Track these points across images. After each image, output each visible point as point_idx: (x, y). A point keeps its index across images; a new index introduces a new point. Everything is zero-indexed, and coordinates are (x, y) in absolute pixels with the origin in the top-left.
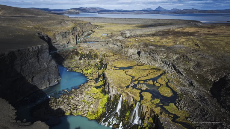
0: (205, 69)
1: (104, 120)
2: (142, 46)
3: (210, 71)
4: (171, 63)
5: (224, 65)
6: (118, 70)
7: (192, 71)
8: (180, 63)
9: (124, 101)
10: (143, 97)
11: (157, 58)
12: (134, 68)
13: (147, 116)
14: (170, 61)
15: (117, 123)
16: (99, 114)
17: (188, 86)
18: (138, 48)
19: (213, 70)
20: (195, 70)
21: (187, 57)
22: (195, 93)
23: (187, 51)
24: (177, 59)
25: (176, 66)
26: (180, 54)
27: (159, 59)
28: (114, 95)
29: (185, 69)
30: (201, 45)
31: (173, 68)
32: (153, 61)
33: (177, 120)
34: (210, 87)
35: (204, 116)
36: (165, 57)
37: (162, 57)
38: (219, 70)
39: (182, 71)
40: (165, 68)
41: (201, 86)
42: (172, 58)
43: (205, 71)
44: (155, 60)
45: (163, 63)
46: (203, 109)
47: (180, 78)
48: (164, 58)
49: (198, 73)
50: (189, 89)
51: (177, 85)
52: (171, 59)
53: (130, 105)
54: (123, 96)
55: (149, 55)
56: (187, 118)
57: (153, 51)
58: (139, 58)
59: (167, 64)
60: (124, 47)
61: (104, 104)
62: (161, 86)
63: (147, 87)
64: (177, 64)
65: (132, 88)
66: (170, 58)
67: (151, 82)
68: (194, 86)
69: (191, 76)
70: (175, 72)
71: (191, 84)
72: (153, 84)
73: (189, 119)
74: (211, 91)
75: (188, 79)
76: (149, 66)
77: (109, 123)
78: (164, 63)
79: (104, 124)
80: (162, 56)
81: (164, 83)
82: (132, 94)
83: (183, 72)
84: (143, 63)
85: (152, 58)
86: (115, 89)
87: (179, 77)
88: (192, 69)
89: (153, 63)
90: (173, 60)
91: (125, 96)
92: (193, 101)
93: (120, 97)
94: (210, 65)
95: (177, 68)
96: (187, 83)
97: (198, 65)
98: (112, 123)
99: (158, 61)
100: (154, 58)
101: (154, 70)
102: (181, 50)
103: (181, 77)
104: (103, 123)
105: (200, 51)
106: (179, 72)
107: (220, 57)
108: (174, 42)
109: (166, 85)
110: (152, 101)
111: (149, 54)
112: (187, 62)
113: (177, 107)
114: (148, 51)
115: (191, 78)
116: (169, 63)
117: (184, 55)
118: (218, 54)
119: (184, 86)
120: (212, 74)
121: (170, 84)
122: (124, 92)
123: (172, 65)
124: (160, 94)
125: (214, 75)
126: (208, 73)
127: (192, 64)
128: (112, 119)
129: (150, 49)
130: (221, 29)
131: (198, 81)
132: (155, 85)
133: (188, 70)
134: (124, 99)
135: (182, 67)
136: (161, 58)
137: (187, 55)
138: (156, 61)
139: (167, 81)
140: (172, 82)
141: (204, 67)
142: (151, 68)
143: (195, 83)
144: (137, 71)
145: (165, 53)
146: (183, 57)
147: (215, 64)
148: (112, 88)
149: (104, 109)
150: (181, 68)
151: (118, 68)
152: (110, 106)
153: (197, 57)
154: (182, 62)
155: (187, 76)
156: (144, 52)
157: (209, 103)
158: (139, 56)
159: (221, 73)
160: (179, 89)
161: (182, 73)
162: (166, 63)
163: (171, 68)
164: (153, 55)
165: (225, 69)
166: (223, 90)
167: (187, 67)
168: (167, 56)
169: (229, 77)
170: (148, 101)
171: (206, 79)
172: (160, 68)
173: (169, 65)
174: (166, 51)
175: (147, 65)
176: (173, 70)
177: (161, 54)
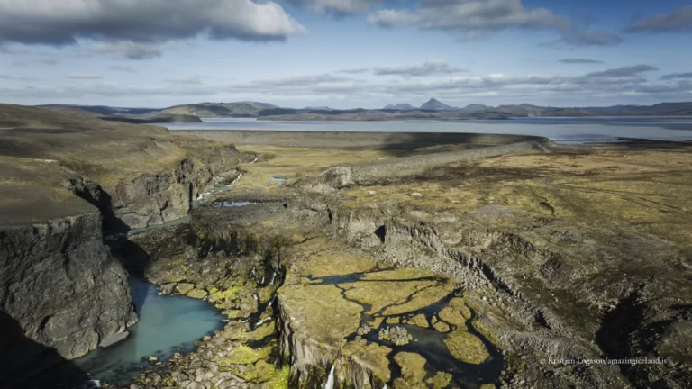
0: (576, 275)
2: (389, 211)
3: (590, 281)
4: (477, 260)
5: (626, 261)
6: (319, 286)
7: (539, 281)
8: (503, 257)
9: (342, 386)
10: (400, 368)
11: (436, 244)
12: (368, 278)
14: (473, 253)
17: (531, 328)
19: (595, 276)
20: (546, 277)
21: (520, 239)
22: (554, 347)
23: (519, 223)
24: (493, 246)
25: (493, 269)
26: (499, 231)
27: (442, 250)
28: (308, 367)
29: (519, 277)
30: (557, 205)
31: (485, 273)
32: (422, 256)
34: (595, 328)
36: (458, 241)
37: (450, 242)
38: (615, 278)
39: (509, 281)
40: (459, 274)
41: (570, 324)
42: (479, 243)
43: (577, 281)
44: (428, 252)
45: (453, 261)
47: (506, 305)
48: (457, 245)
49: (556, 286)
50: (534, 336)
51: (499, 327)
52: (477, 249)
54: (339, 368)
55: (410, 238)
57: (422, 224)
58: (383, 245)
59: (465, 264)
60: (335, 216)
62: (451, 331)
63: (410, 337)
64: (495, 263)
65: (365, 341)
66: (473, 245)
67: (421, 321)
68: (550, 328)
69: (538, 296)
70: (490, 285)
71: (540, 321)
72: (427, 325)
74: (601, 339)
75: (529, 305)
76: (413, 269)
78: (456, 260)
80: (447, 238)
81: (460, 321)
82: (365, 359)
83: (514, 285)
84: (395, 260)
85: (419, 247)
86: (312, 347)
87: (504, 301)
88: (537, 277)
89: (423, 260)
90: (483, 251)
91: (344, 369)
92: (552, 373)
93: (328, 371)
94: (589, 262)
95: (496, 274)
96: (527, 319)
97: (555, 262)
99: (440, 255)
100: (425, 244)
101: (429, 283)
102: (504, 221)
103: (509, 299)
105: (557, 222)
106: (501, 287)
107: (612, 236)
108: (480, 197)
109: (466, 329)
110: (430, 381)
111: (412, 235)
112: (522, 256)
114: (408, 224)
115: (539, 302)
116: (472, 260)
117: (511, 235)
118: (605, 229)
119: (521, 328)
120: (598, 289)
121: (478, 324)
122: (342, 356)
123: (480, 266)
124: (452, 357)
125: (602, 291)
126: (585, 285)
127: (537, 260)
129: (414, 219)
130: (607, 160)
131: (558, 312)
132: (434, 329)
133: (529, 280)
134: (341, 377)
135: (509, 270)
136: (446, 245)
137: (522, 235)
138: (432, 253)
139: (469, 316)
140: (484, 316)
141: (572, 268)
142: (419, 276)
143: (552, 319)
144: (376, 287)
145: (456, 230)
146: (511, 240)
147: (601, 258)
148: (303, 344)
150: (506, 272)
153: (548, 240)
154: (509, 255)
155: (527, 296)
156: (397, 228)
157: (599, 379)
158: (383, 240)
159: (622, 285)
160: (505, 337)
161: (510, 287)
162: (461, 259)
163: (478, 274)
164: (422, 236)
165: (631, 272)
166: (633, 335)
167: (524, 270)
168: (463, 239)
169: (645, 295)
170: (416, 380)
171: (583, 305)
172: (446, 275)
173: (471, 266)
174: (460, 224)
175: (406, 266)
176: (485, 280)
177: (446, 234)
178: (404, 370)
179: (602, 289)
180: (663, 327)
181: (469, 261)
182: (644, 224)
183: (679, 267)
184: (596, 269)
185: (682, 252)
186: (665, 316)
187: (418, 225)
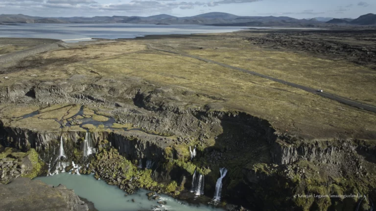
0: (121, 92)
1: (51, 171)
2: (29, 84)
4: (84, 95)
5: (132, 84)
10: (87, 128)
11: (64, 93)
12: (42, 112)
13: (101, 140)
14: (81, 93)
15: (68, 165)
16: (38, 170)
17: (116, 108)
18: (25, 88)
19: (126, 91)
20: (111, 95)
21: (96, 85)
22: (125, 110)
23: (91, 80)
24: (87, 89)
25: (92, 96)
26: (86, 84)
27: (67, 95)
28: (49, 142)
29: (103, 97)
30: (98, 71)
31: (89, 99)
33: (128, 129)
34: (133, 103)
35: (142, 120)
36: (72, 90)
37: (69, 91)
38: (132, 90)
39: (101, 99)
40: (80, 102)
41: (126, 104)
42: (81, 89)
43: (121, 93)
44: (61, 97)
45: (73, 98)
46: (139, 116)
47: (103, 105)
48: (72, 92)
49: (115, 96)
50: (119, 109)
51: (106, 111)
52: (81, 91)
53: (76, 141)
54: (64, 136)
55: (49, 93)
56: (133, 126)
57: (54, 86)
58: (36, 99)
59: (79, 98)
61: (36, 158)
62: (92, 116)
64: (92, 94)
66: (79, 90)
67: (79, 117)
68: (121, 106)
69: (112, 100)
70: (93, 102)
71: (117, 106)
73: (134, 126)
74: (135, 104)
75: (111, 103)
76: (58, 105)
77: (59, 169)
78: (75, 97)
79: (54, 174)
80: (68, 90)
81: (92, 113)
83: (103, 99)
84: (47, 103)
85: (56, 96)
86: (49, 134)
88: (109, 95)
89: (60, 100)
90: (84, 92)
91: (67, 136)
92: (129, 115)
94: (122, 87)
95: (94, 98)
96: (113, 106)
97: (112, 89)
98: (63, 168)
99: (67, 97)
100: (59, 94)
101: (70, 107)
102: (85, 80)
104: (52, 173)
105: (103, 77)
106: (98, 101)
107: (124, 79)
108: (64, 72)
110: (99, 127)
112: (99, 90)
113: (120, 124)
114: (47, 88)
115: (114, 101)
116: (82, 96)
117: (91, 84)
118: (120, 77)
119: (113, 109)
120: (128, 94)
121: (99, 112)
122: (64, 132)
123: (86, 97)
124: (99, 121)
126: (124, 94)
127: (106, 90)
128: (60, 165)
129: (49, 85)
131: (121, 102)
132: (86, 117)
133: (106, 97)
134: (66, 139)
136: (68, 93)
137: (96, 83)
138: (63, 97)
139: (94, 112)
140: (99, 110)
141: (118, 90)
142: (63, 106)
143: (120, 104)
144: (51, 113)
145: (70, 86)
146: (92, 86)
147: (125, 85)
148: (44, 134)
149: (42, 162)
150: (97, 96)
151: (21, 116)
152: (47, 157)
153: (106, 83)
154: (94, 91)
155: (109, 101)
156: (41, 90)
157: (140, 112)
158: (34, 96)
159: (134, 91)
160: (110, 113)
162: (77, 96)
163: (86, 99)
164: (56, 91)
165: (135, 87)
166: (144, 100)
167: (103, 94)
168: (74, 89)
169: (141, 92)
170: (95, 128)
171: (126, 99)
172: (74, 103)
173: (82, 98)
174: (69, 84)
175: (54, 104)
176: (90, 101)
177: (66, 88)
178: (89, 128)
179: (129, 94)
180: (149, 97)
181: (80, 96)
182: (130, 73)
183: (145, 83)
184: (125, 89)
185: (144, 79)
186: (148, 95)
187: (53, 87)
